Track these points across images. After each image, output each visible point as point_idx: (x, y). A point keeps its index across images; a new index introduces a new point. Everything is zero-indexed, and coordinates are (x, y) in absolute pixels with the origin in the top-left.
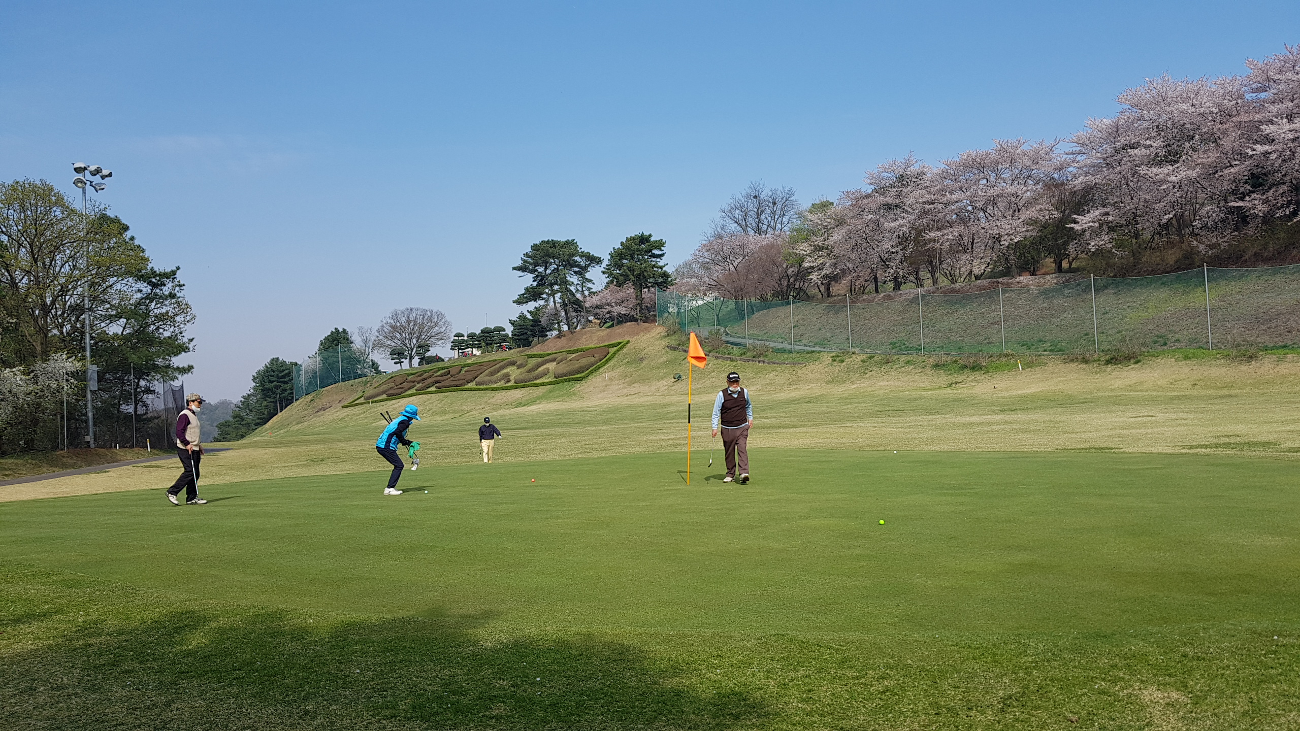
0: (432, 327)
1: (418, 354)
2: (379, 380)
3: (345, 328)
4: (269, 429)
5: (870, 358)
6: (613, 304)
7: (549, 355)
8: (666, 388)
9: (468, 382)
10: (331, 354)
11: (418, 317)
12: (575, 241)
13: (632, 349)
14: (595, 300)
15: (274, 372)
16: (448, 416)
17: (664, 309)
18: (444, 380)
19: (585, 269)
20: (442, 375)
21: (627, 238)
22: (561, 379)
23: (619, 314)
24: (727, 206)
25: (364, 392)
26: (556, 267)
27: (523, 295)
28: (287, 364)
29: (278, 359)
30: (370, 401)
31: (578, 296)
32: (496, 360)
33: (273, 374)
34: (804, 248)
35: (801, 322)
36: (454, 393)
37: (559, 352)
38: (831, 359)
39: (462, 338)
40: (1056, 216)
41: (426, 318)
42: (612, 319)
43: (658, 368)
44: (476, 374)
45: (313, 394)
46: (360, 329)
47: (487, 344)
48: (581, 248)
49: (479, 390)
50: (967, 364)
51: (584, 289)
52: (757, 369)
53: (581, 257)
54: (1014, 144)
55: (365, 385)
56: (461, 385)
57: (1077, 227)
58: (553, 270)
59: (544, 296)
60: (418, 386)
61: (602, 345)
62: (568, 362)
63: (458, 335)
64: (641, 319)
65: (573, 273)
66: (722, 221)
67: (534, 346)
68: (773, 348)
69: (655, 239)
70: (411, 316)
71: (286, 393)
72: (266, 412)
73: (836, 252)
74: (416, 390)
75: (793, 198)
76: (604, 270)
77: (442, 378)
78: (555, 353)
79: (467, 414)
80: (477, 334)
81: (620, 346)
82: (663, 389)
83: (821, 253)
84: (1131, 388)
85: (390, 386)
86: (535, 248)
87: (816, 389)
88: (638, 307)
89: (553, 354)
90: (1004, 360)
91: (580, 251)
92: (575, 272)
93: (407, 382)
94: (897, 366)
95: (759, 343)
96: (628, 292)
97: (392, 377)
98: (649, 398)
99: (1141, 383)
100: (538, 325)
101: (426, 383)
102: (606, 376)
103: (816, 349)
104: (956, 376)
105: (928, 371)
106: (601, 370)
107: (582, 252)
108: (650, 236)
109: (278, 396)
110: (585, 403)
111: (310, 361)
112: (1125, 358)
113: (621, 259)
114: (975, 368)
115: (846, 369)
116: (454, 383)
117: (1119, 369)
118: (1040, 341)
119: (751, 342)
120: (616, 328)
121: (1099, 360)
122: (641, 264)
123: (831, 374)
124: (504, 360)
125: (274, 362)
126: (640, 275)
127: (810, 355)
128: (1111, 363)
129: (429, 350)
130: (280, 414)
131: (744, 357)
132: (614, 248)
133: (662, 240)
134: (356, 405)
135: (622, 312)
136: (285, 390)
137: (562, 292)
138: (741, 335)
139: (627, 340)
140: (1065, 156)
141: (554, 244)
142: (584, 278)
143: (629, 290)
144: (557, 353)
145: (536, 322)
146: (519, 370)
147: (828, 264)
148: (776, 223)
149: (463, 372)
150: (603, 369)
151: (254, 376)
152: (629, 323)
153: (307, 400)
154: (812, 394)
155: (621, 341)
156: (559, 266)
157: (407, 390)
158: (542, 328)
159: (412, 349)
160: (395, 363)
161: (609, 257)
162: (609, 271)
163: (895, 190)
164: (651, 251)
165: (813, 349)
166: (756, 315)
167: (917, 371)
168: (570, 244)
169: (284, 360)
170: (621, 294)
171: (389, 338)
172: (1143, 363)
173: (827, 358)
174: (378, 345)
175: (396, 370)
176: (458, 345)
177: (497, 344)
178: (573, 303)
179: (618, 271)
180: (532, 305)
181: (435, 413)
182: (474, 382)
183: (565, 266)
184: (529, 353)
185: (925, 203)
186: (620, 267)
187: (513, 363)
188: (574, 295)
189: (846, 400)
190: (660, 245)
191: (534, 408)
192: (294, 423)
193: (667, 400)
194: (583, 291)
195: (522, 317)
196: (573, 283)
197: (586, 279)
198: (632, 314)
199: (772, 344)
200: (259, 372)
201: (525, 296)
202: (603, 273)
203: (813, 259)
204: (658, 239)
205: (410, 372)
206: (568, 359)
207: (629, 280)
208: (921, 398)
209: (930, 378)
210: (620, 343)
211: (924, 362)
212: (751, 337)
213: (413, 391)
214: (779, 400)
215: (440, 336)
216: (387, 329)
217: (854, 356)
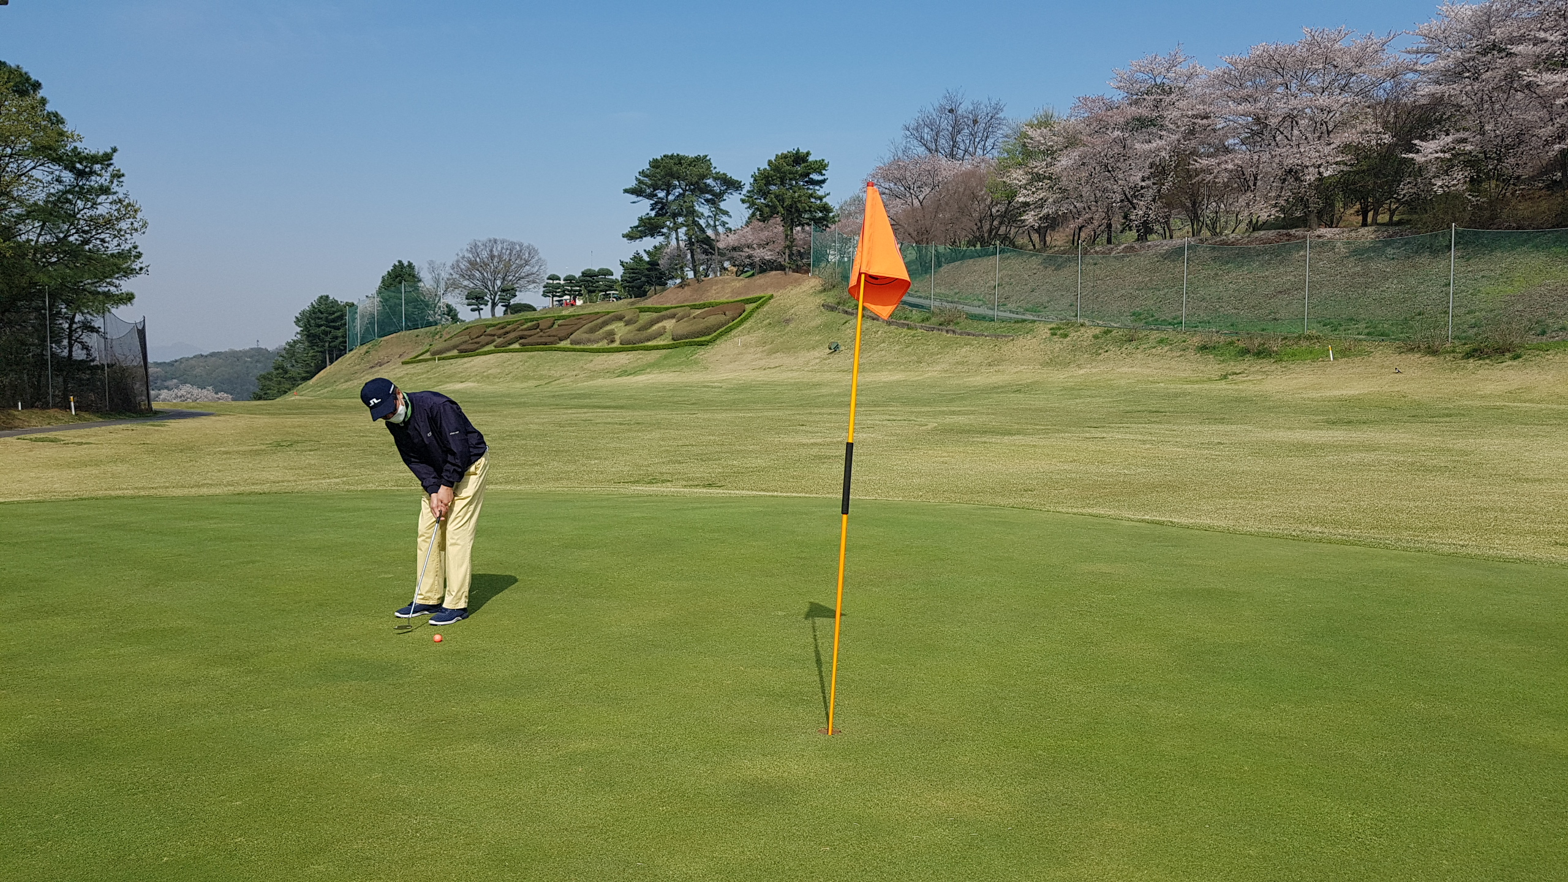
0: (521, 266)
1: (502, 299)
2: (452, 330)
3: (411, 261)
4: (312, 386)
5: (1106, 333)
6: (755, 246)
7: (667, 309)
8: (817, 361)
9: (561, 340)
10: (393, 294)
11: (504, 251)
12: (708, 158)
13: (776, 307)
14: (732, 240)
15: (322, 313)
16: (532, 383)
17: (821, 257)
18: (531, 336)
19: (719, 196)
20: (529, 329)
21: (777, 155)
22: (680, 341)
23: (762, 260)
24: (913, 122)
25: (431, 345)
26: (681, 191)
27: (637, 227)
28: (339, 305)
29: (327, 297)
30: (437, 357)
31: (710, 233)
32: (598, 313)
33: (322, 316)
34: (1018, 176)
35: (1007, 280)
36: (541, 353)
37: (681, 307)
38: (1049, 332)
39: (558, 281)
40: (1386, 142)
41: (514, 253)
42: (752, 265)
43: (809, 334)
44: (570, 331)
45: (369, 345)
46: (431, 263)
47: (590, 292)
48: (715, 168)
49: (574, 350)
50: (1251, 347)
51: (717, 223)
52: (944, 341)
53: (715, 179)
54: (1332, 36)
55: (433, 336)
56: (552, 343)
57: (1419, 158)
58: (678, 196)
59: (665, 230)
60: (499, 340)
61: (736, 299)
62: (691, 319)
63: (553, 277)
64: (790, 268)
65: (703, 201)
66: (905, 142)
67: (650, 297)
68: (967, 314)
69: (814, 159)
70: (494, 249)
71: (338, 341)
72: (312, 364)
73: (1064, 182)
74: (496, 347)
75: (1001, 115)
76: (743, 197)
77: (526, 333)
78: (676, 307)
79: (557, 382)
80: (577, 277)
81: (760, 302)
82: (813, 362)
83: (1041, 184)
84: (1513, 395)
85: (464, 340)
86: (655, 164)
87: (1027, 373)
88: (787, 251)
89: (672, 308)
90: (1304, 344)
91: (714, 172)
92: (707, 201)
93: (485, 335)
94: (1146, 346)
95: (949, 306)
96: (775, 230)
97: (467, 328)
98: (795, 374)
99: (1528, 389)
100: (656, 269)
101: (508, 338)
102: (739, 341)
103: (1027, 318)
104: (1232, 363)
105: (1191, 355)
106: (733, 333)
107: (716, 173)
108: (808, 154)
109: (327, 344)
110: (709, 376)
111: (368, 301)
112: (1496, 350)
113: (768, 183)
114: (1262, 353)
115: (1070, 347)
116: (543, 340)
117: (1487, 366)
118: (1352, 319)
119: (937, 303)
120: (757, 277)
121: (1453, 352)
122: (795, 192)
123: (1049, 352)
124: (608, 313)
125: (322, 300)
126: (791, 208)
127: (1018, 325)
128: (1474, 356)
129: (516, 296)
130: (328, 367)
131: (927, 324)
132: (759, 169)
133: (823, 160)
134: (420, 361)
135: (766, 258)
136: (336, 338)
137: (687, 226)
138: (923, 294)
139: (770, 294)
140: (1405, 55)
141: (679, 160)
142: (718, 208)
143: (777, 227)
144: (678, 307)
145: (653, 264)
146: (628, 328)
147: (1050, 200)
148: (976, 148)
149: (556, 326)
150: (736, 331)
151: (297, 318)
152: (774, 272)
153: (361, 352)
154: (1021, 381)
155: (762, 295)
156: (685, 190)
157: (483, 346)
158: (661, 273)
159: (496, 294)
160: (473, 310)
161: (752, 180)
162: (750, 200)
163: (1153, 98)
164: (808, 175)
165: (1024, 317)
166: (945, 268)
167: (1175, 354)
168: (701, 161)
169: (336, 299)
170: (766, 233)
171: (467, 277)
172: (1526, 360)
173: (1044, 330)
174: (452, 285)
175: (473, 319)
176: (551, 290)
177: (601, 291)
178: (702, 241)
179: (762, 201)
180: (649, 243)
181: (516, 378)
182: (569, 340)
183: (692, 191)
184: (642, 306)
185: (1195, 116)
186: (765, 194)
187: (620, 318)
188: (703, 231)
189: (1072, 391)
190: (821, 167)
191: (642, 379)
192: (342, 380)
193: (818, 378)
194: (715, 226)
195: (637, 258)
196: (702, 214)
197: (721, 210)
198: (780, 260)
199: (966, 308)
200: (303, 313)
201: (639, 229)
202: (743, 201)
203: (1030, 192)
204: (818, 159)
205: (491, 322)
206: (692, 316)
207: (777, 214)
208: (1184, 394)
209: (1194, 366)
210: (760, 298)
211: (1184, 341)
212: (938, 296)
213: (491, 347)
214: (974, 386)
215: (531, 278)
216: (464, 265)
217: (1083, 329)
